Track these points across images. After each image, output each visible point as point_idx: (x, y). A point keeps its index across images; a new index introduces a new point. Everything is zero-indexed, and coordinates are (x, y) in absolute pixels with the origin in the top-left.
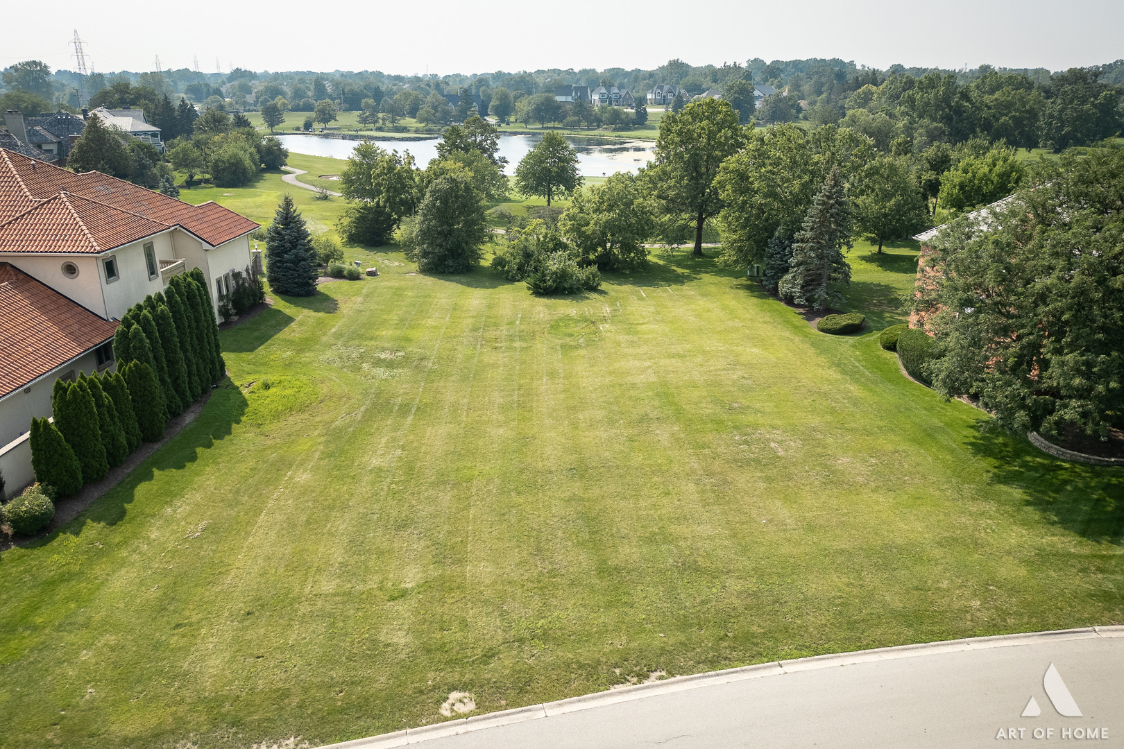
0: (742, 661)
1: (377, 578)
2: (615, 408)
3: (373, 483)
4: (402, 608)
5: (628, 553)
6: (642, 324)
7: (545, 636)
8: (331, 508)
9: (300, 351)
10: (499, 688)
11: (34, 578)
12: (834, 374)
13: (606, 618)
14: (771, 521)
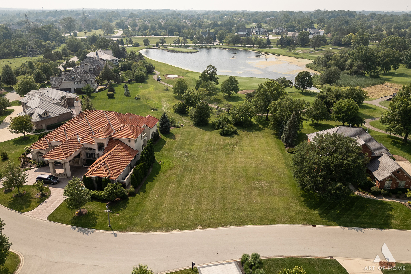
0: (242, 225)
1: (187, 207)
2: (233, 173)
3: (186, 188)
4: (191, 212)
5: (229, 206)
6: (245, 147)
7: (213, 219)
8: (179, 193)
9: (169, 152)
10: (206, 226)
11: (135, 203)
12: (284, 166)
13: (223, 217)
14: (255, 201)
